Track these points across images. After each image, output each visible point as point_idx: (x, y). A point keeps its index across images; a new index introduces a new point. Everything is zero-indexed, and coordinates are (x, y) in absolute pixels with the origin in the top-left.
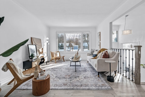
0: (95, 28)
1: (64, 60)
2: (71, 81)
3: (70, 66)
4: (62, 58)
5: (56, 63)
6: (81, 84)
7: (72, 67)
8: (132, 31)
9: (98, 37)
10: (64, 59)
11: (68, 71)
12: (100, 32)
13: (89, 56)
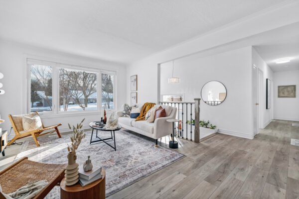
0: (125, 66)
1: (58, 133)
2: (125, 167)
3: (91, 142)
4: (54, 129)
5: (39, 146)
6: (147, 164)
7: (97, 145)
8: (180, 79)
9: (133, 83)
10: (60, 132)
11: (97, 154)
12: (137, 76)
13: (123, 118)
